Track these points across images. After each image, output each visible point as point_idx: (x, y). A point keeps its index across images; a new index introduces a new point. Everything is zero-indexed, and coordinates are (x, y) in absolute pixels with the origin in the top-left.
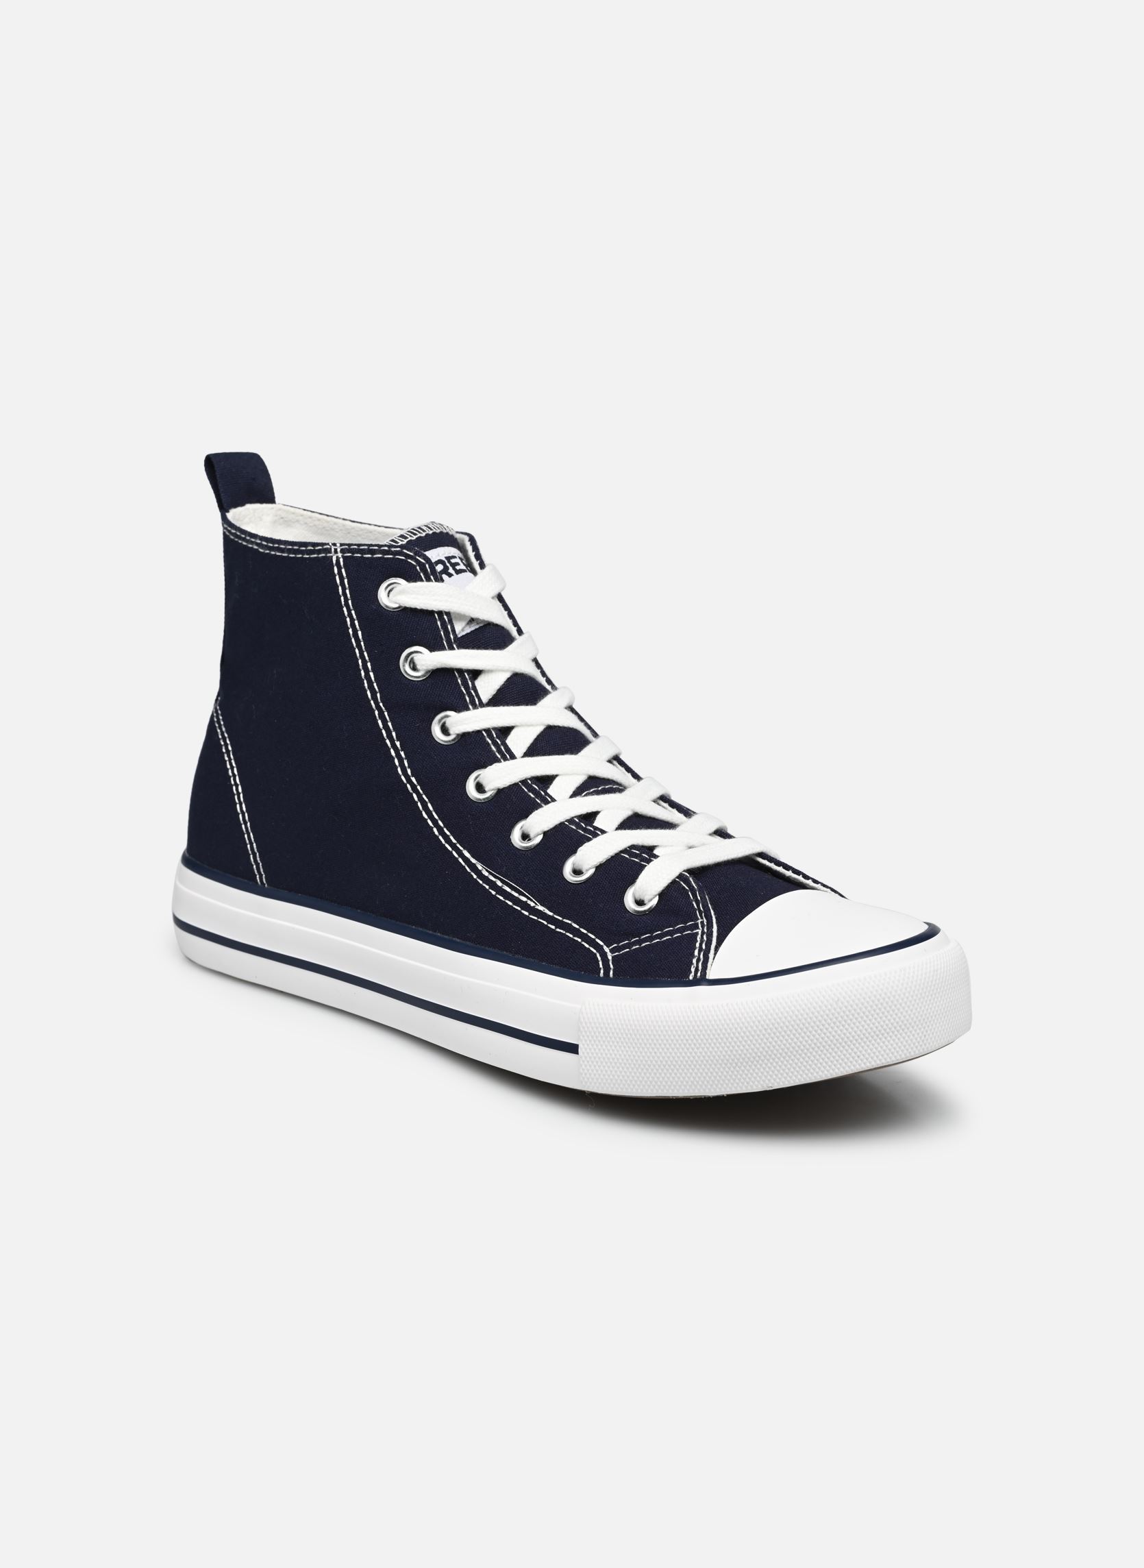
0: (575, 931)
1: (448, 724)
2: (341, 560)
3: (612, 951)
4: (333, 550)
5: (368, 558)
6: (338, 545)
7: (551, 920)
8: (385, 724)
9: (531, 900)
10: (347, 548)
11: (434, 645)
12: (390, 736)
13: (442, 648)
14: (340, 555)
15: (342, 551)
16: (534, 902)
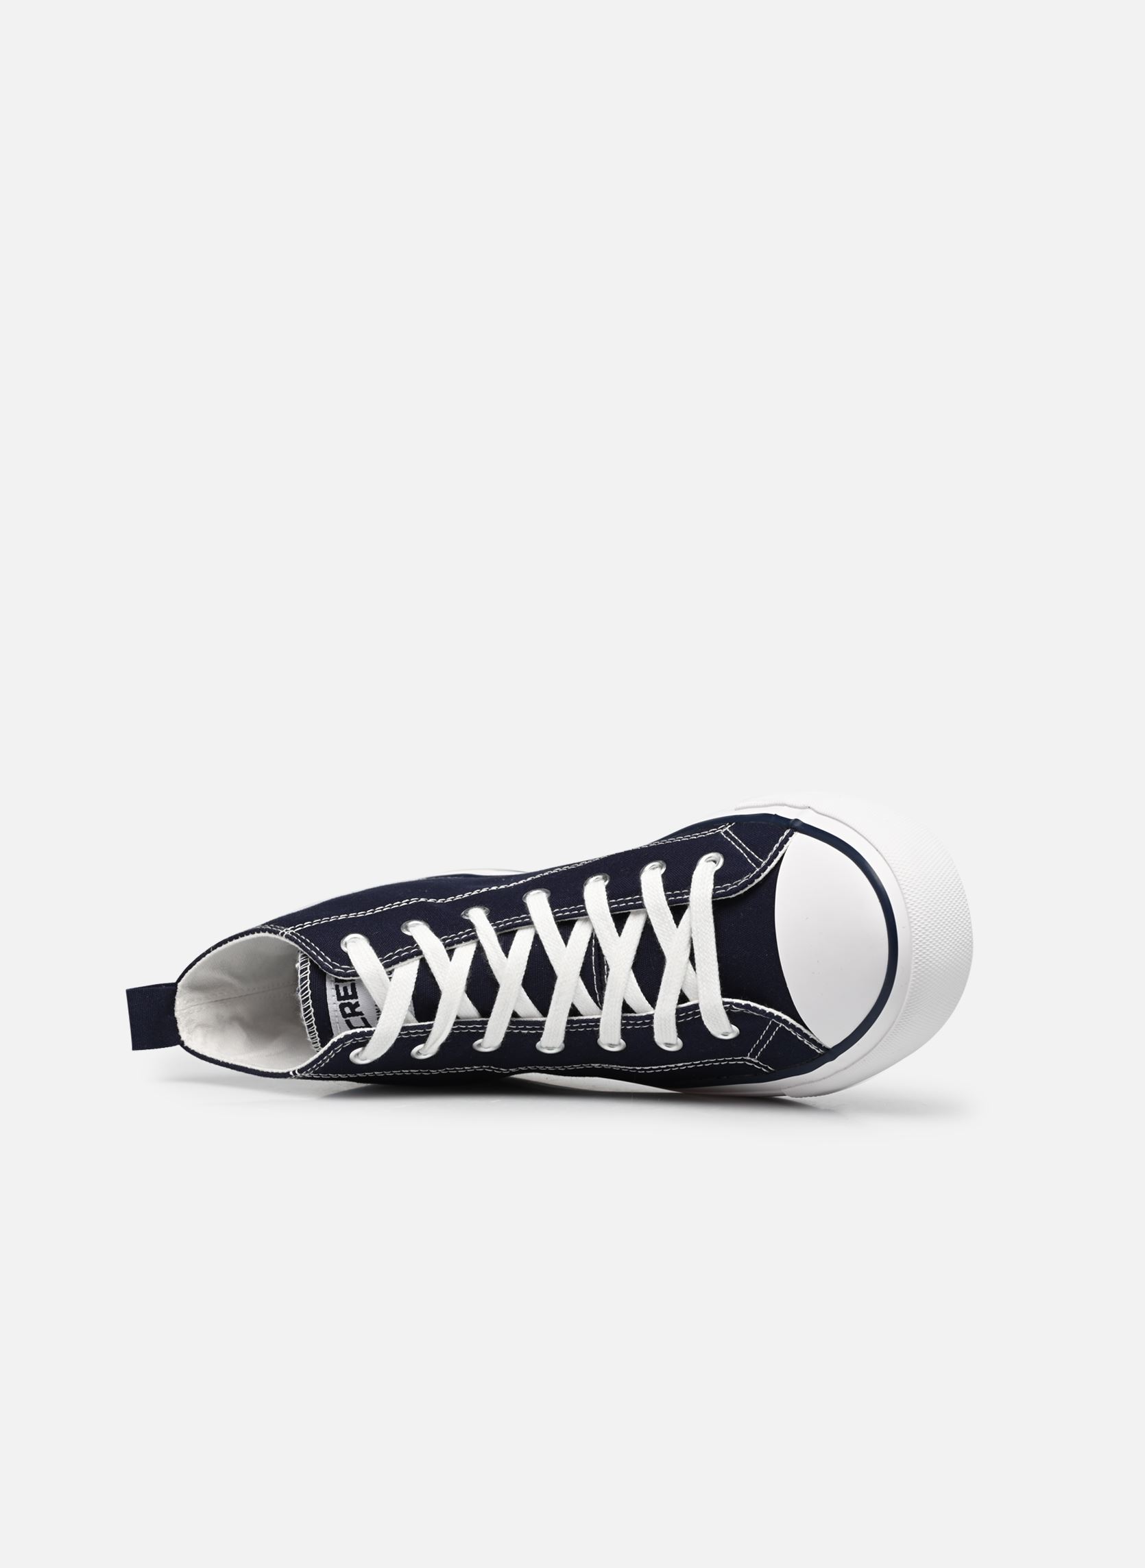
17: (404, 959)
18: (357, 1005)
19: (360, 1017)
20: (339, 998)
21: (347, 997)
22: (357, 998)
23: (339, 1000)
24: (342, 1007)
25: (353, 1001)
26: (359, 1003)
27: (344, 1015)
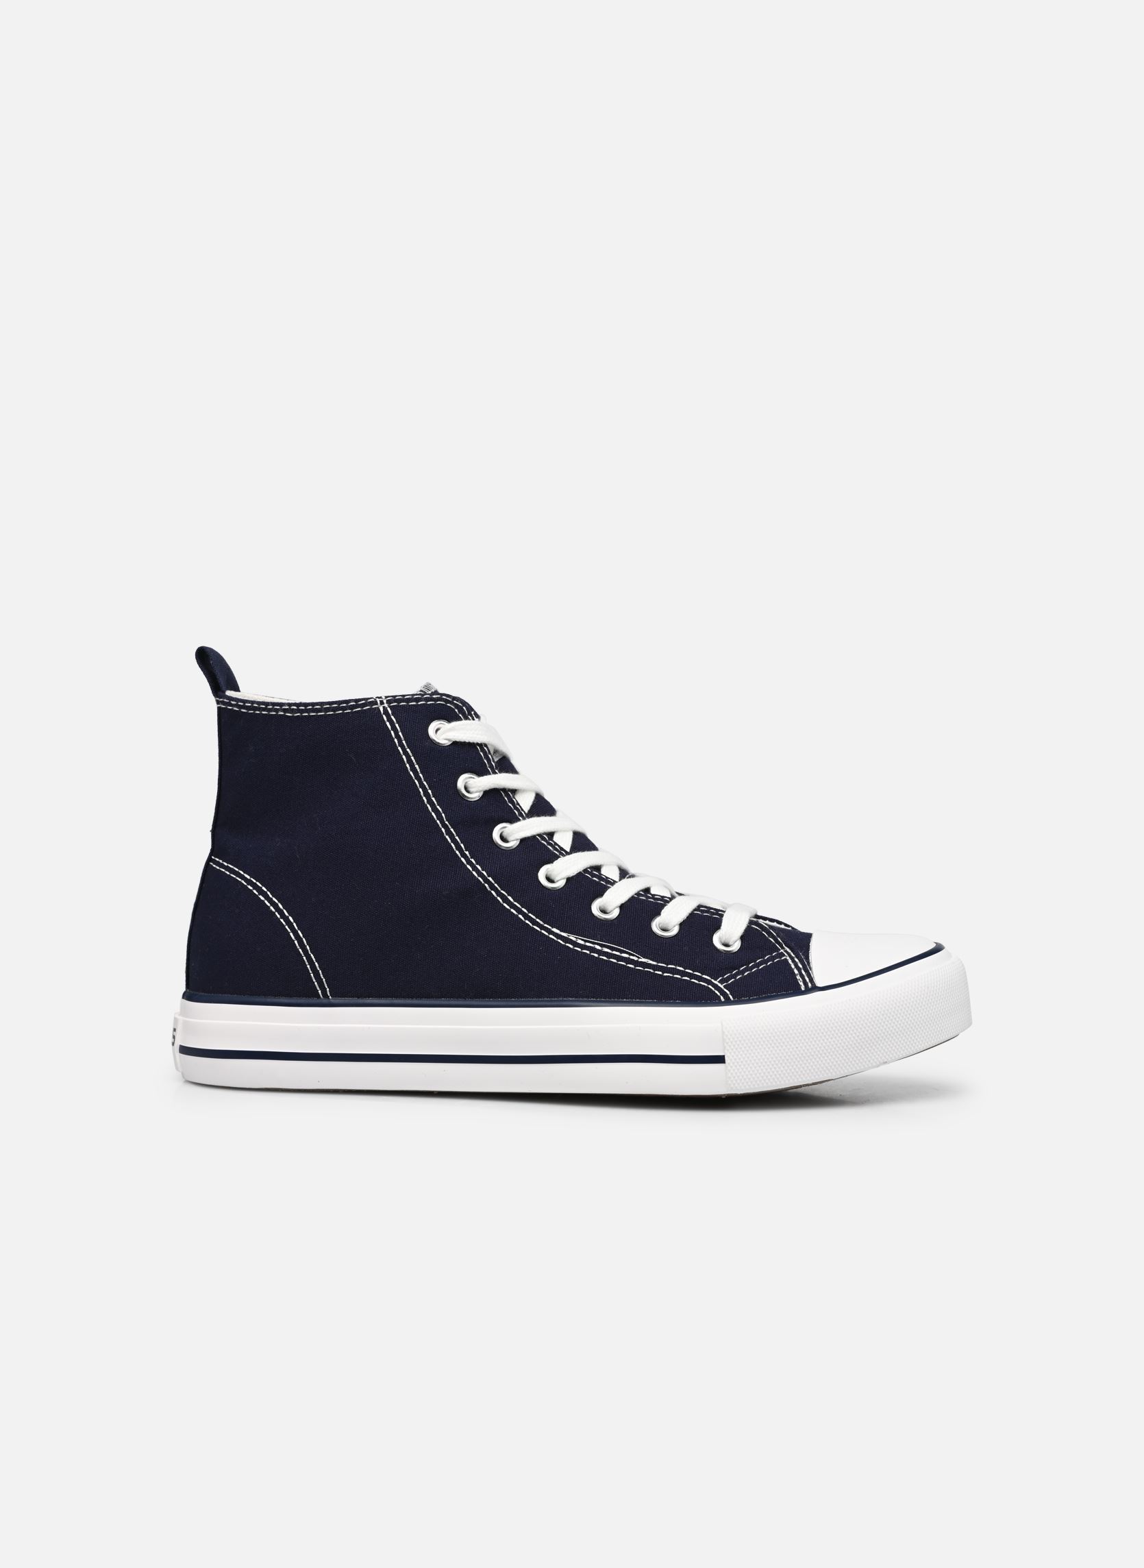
0: (680, 972)
1: (505, 834)
2: (389, 709)
3: (721, 982)
4: (379, 702)
5: (414, 705)
6: (384, 697)
7: (655, 968)
8: (452, 837)
9: (633, 955)
10: (392, 700)
11: (481, 771)
12: (459, 848)
13: (487, 773)
14: (386, 705)
15: (388, 702)
16: (637, 956)
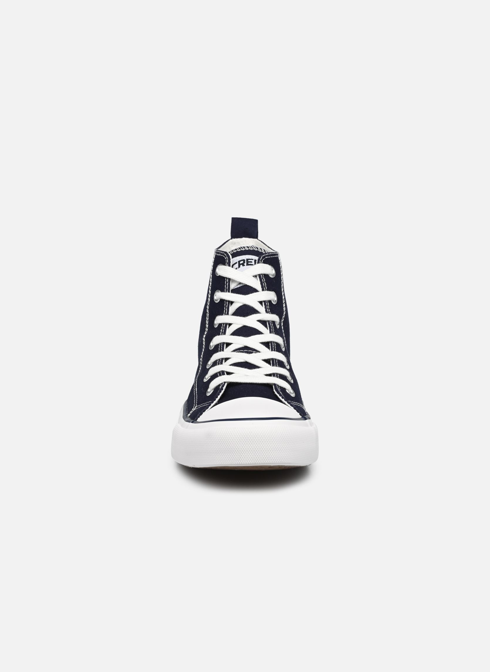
13: (224, 291)
17: (261, 284)
18: (243, 265)
19: (238, 267)
20: (247, 260)
21: (248, 262)
22: (247, 265)
23: (247, 259)
24: (244, 260)
25: (245, 264)
26: (244, 266)
27: (239, 262)
